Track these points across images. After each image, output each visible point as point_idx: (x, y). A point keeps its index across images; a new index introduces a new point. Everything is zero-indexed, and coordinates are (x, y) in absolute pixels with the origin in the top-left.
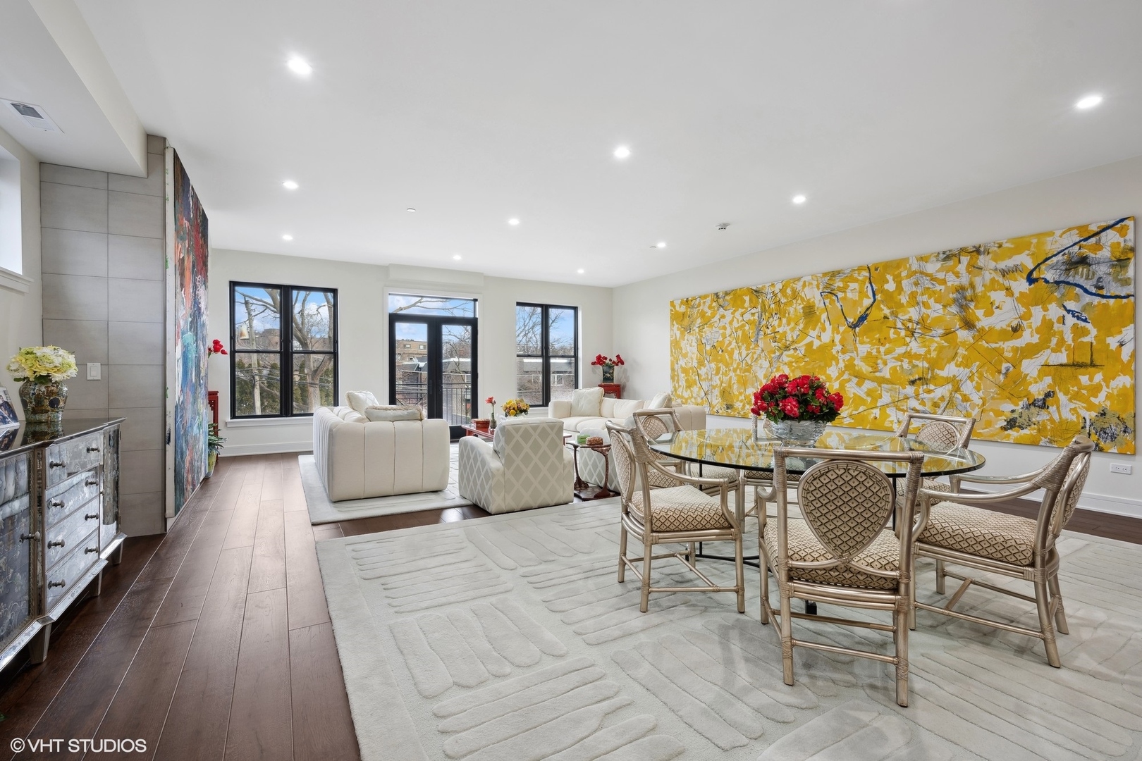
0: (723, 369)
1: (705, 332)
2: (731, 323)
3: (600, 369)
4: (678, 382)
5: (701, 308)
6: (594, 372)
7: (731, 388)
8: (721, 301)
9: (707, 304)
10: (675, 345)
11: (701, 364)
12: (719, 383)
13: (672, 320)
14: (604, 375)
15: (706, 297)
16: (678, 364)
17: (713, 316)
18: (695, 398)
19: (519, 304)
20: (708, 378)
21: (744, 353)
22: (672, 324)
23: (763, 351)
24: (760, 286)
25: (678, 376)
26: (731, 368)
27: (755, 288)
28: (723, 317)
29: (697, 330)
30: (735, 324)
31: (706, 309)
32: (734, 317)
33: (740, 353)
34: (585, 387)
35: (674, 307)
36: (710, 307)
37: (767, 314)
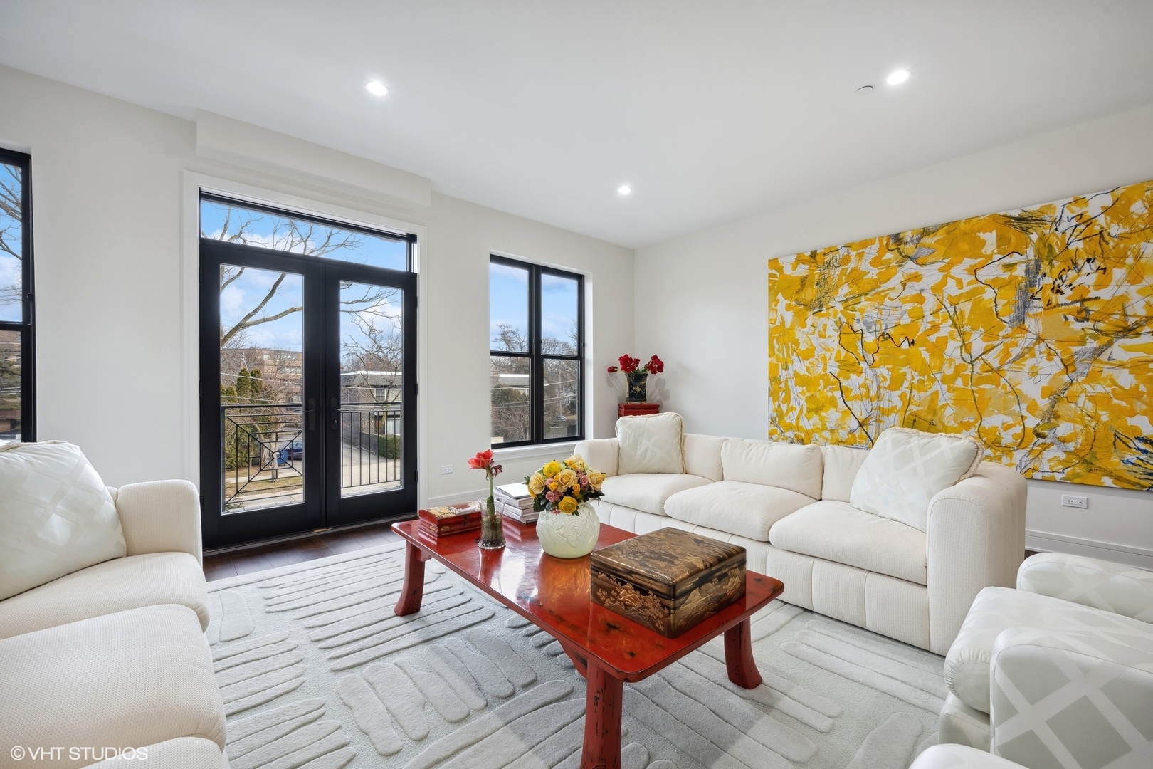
0: (911, 375)
1: (862, 311)
2: (937, 289)
3: (624, 377)
4: (787, 400)
5: (852, 265)
6: (614, 383)
7: (935, 413)
8: (909, 249)
9: (868, 258)
10: (780, 337)
11: (848, 367)
12: (899, 403)
13: (773, 292)
14: (630, 389)
15: (864, 243)
16: (787, 369)
17: (884, 278)
18: (832, 431)
19: (494, 258)
20: (868, 396)
21: (978, 345)
22: (773, 299)
23: (1040, 339)
24: (1036, 207)
25: (788, 390)
26: (938, 376)
27: (1016, 213)
28: (916, 277)
29: (840, 307)
30: (952, 289)
31: (865, 266)
32: (945, 277)
33: (965, 346)
35: (780, 270)
36: (875, 262)
37: (1056, 263)
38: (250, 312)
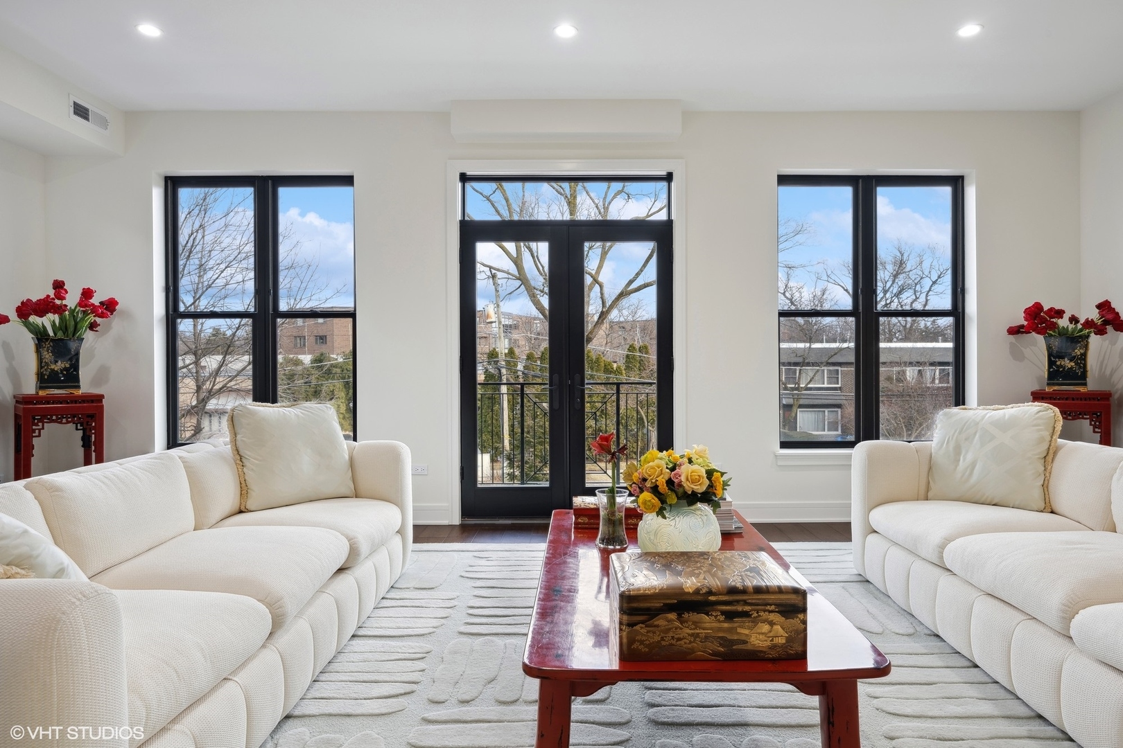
3: (1037, 345)
6: (1017, 355)
14: (1051, 363)
19: (784, 180)
34: (982, 402)
38: (631, 277)
